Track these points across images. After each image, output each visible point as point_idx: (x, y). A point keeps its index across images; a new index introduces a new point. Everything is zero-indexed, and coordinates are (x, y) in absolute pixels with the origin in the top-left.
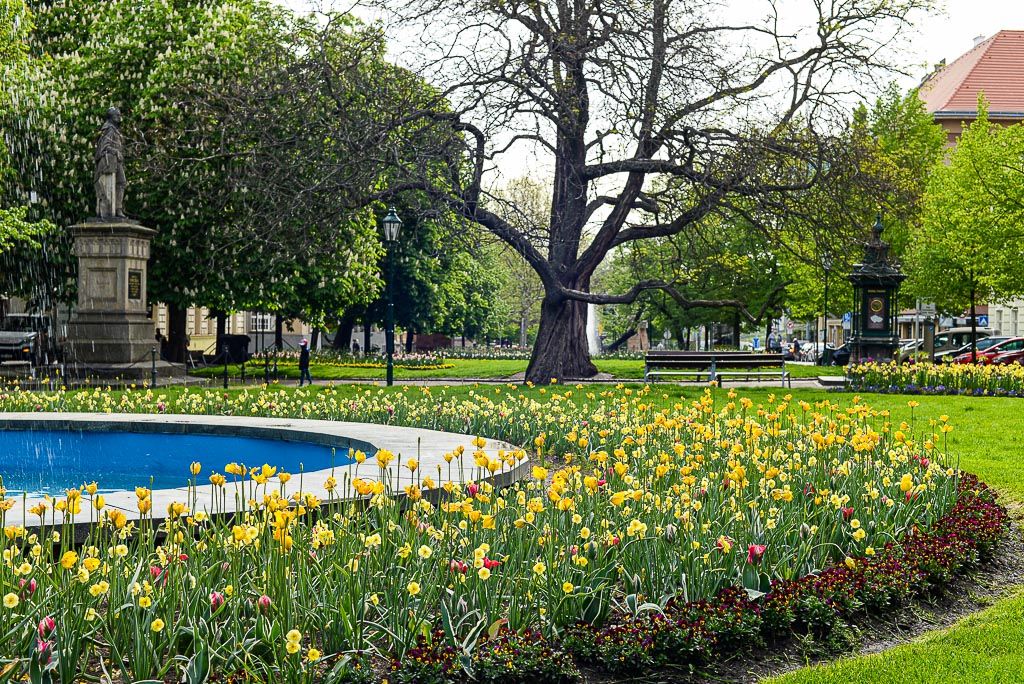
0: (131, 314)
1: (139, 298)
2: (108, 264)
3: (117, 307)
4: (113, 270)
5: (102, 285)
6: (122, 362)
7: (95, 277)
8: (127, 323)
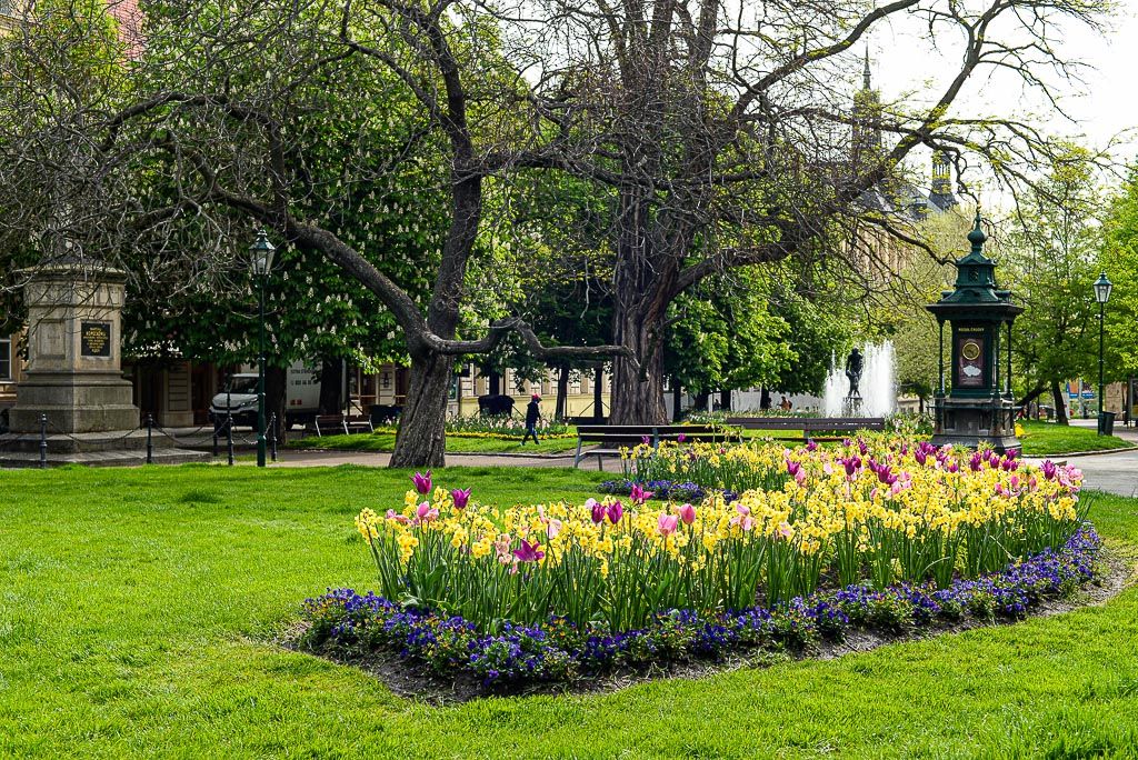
0: (79, 374)
1: (108, 354)
2: (56, 315)
3: (65, 365)
4: (62, 321)
5: (53, 339)
6: (60, 433)
7: (46, 330)
8: (72, 386)
